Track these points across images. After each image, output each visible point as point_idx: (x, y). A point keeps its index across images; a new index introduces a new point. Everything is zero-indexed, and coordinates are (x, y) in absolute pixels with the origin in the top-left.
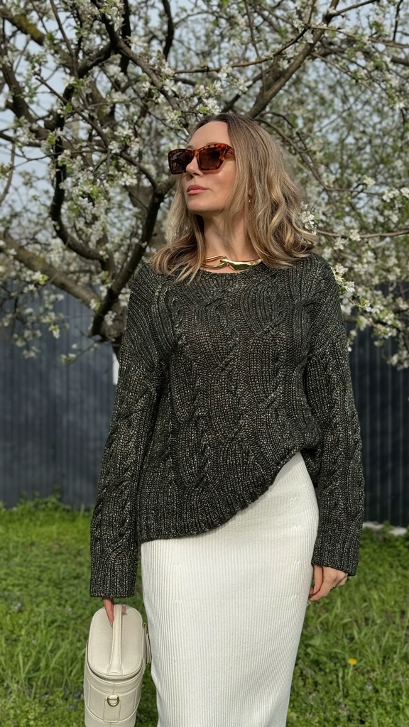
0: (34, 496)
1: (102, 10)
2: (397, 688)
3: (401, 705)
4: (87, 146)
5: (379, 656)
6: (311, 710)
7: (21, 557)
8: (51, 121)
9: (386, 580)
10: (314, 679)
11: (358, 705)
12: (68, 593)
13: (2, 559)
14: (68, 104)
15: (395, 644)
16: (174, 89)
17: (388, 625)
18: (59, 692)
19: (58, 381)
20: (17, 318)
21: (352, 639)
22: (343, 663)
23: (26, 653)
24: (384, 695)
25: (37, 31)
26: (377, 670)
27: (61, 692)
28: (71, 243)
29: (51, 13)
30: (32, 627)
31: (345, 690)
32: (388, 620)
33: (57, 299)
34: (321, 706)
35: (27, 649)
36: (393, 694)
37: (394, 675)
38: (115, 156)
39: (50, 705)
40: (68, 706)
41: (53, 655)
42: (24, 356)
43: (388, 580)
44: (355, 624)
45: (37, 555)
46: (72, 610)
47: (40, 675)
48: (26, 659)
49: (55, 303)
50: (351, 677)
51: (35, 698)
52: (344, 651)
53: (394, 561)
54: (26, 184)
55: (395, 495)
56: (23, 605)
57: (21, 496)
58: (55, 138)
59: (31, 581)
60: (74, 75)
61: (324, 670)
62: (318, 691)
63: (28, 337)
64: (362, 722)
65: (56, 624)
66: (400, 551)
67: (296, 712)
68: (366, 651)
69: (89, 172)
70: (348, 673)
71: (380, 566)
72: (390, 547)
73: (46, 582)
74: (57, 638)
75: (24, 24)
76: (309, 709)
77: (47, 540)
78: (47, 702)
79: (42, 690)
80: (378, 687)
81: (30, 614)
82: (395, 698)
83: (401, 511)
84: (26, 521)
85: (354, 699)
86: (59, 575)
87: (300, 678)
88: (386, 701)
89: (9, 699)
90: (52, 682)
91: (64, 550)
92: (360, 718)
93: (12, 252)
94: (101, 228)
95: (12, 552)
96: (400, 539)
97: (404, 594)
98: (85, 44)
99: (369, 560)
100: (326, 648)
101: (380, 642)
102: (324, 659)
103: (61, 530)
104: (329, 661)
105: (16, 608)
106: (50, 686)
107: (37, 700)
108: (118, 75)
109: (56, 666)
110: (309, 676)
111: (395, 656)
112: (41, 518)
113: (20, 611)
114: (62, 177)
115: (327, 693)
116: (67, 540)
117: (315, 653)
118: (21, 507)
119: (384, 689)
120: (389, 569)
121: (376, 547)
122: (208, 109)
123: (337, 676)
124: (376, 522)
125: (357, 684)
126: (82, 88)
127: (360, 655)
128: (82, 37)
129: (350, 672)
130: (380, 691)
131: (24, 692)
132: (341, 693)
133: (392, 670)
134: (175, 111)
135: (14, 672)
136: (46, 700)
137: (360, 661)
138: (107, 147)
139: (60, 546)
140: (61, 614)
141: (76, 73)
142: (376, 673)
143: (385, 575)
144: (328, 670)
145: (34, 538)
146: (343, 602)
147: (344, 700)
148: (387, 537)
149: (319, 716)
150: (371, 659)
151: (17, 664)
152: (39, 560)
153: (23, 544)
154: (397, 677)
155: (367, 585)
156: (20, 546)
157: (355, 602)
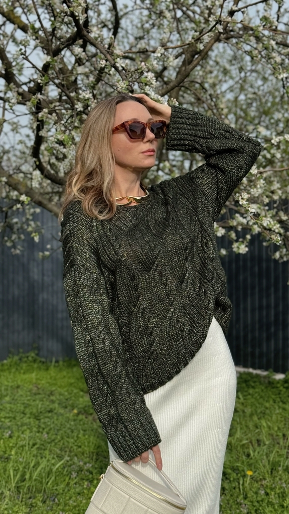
0: (19, 352)
1: (71, 9)
2: (282, 492)
3: (285, 505)
4: (59, 105)
5: (268, 468)
7: (10, 397)
8: (33, 87)
9: (271, 412)
11: (254, 504)
12: (45, 423)
14: (46, 76)
15: (280, 459)
16: (123, 65)
17: (274, 446)
18: (40, 497)
19: (36, 270)
20: (7, 226)
21: (248, 455)
22: (243, 473)
23: (15, 467)
24: (273, 497)
25: (21, 22)
26: (267, 478)
27: (41, 497)
28: (47, 174)
29: (33, 10)
30: (19, 448)
31: (245, 494)
32: (274, 441)
33: (35, 212)
34: (228, 505)
35: (16, 464)
36: (279, 497)
37: (279, 482)
38: (79, 113)
39: (33, 506)
40: (46, 507)
41: (34, 469)
42: (12, 253)
43: (273, 412)
44: (250, 444)
45: (21, 396)
46: (48, 436)
47: (26, 484)
48: (15, 472)
49: (34, 214)
50: (249, 484)
51: (22, 501)
52: (244, 465)
53: (277, 398)
54: (13, 130)
55: (277, 351)
56: (12, 432)
57: (9, 352)
58: (36, 100)
59: (18, 415)
60: (50, 55)
61: (229, 479)
62: (225, 495)
63: (15, 239)
65: (36, 447)
66: (281, 391)
68: (259, 465)
69: (61, 125)
70: (246, 481)
71: (267, 401)
72: (273, 388)
73: (28, 415)
74: (37, 456)
75: (12, 16)
77: (28, 383)
78: (31, 504)
79: (27, 496)
80: (268, 491)
81: (17, 439)
82: (281, 499)
83: (281, 363)
84: (13, 370)
85: (252, 500)
86: (37, 410)
88: (274, 501)
89: (4, 502)
90: (34, 490)
91: (41, 392)
93: (4, 179)
94: (69, 164)
95: (4, 393)
96: (281, 382)
97: (284, 422)
98: (58, 32)
99: (258, 397)
100: (230, 463)
101: (269, 458)
102: (229, 471)
103: (38, 377)
104: (232, 472)
105: (8, 435)
106: (33, 493)
107: (23, 503)
108: (81, 54)
109: (37, 478)
111: (280, 468)
112: (24, 368)
113: (10, 437)
114: (41, 127)
115: (231, 495)
116: (43, 384)
118: (9, 360)
119: (273, 493)
120: (273, 404)
121: (263, 388)
122: (148, 79)
123: (239, 484)
124: (263, 370)
125: (253, 490)
126: (56, 64)
127: (254, 468)
128: (56, 27)
129: (248, 480)
130: (270, 494)
131: (14, 497)
132: (242, 496)
133: (277, 479)
134: (124, 81)
135: (6, 482)
136: (30, 503)
137: (255, 472)
138: (74, 106)
139: (38, 389)
140: (39, 439)
141: (51, 53)
142: (266, 481)
143: (270, 408)
144: (232, 479)
145: (19, 383)
146: (241, 429)
147: (244, 501)
148: (271, 380)
150: (262, 471)
151: (9, 476)
152: (23, 399)
153: (11, 387)
154: (282, 484)
155: (258, 416)
156: (9, 388)
157: (249, 429)
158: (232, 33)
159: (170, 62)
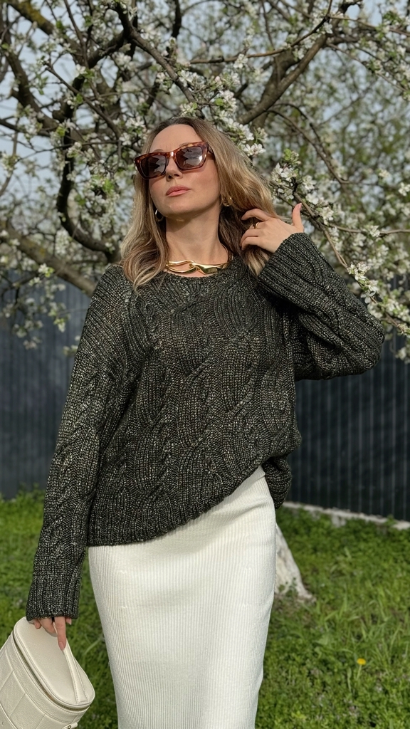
0: (33, 488)
2: (407, 689)
4: (97, 137)
5: (388, 654)
6: (321, 711)
7: (21, 550)
8: (59, 111)
9: (391, 576)
10: (322, 679)
11: (368, 706)
13: (2, 553)
14: (78, 95)
15: (404, 643)
16: (190, 81)
17: (395, 623)
19: (58, 371)
20: (19, 309)
21: (359, 637)
22: (351, 662)
24: (394, 696)
25: (42, 17)
26: (386, 670)
28: (77, 235)
31: (354, 691)
32: (395, 618)
33: (58, 289)
34: (330, 707)
36: (403, 696)
37: (404, 675)
38: (125, 148)
42: (24, 347)
43: (393, 575)
44: (362, 621)
49: (56, 293)
50: (360, 677)
52: (352, 650)
53: (399, 555)
54: (27, 172)
55: (399, 489)
57: (20, 487)
58: (65, 130)
60: (84, 66)
61: (332, 670)
62: (327, 692)
63: (29, 327)
64: (373, 725)
66: (404, 546)
67: (305, 714)
68: (375, 650)
69: (100, 165)
70: (357, 674)
71: (385, 560)
72: (394, 541)
75: (28, 10)
76: (318, 710)
80: (388, 688)
82: (406, 699)
83: (405, 506)
84: (25, 513)
85: (364, 700)
87: (308, 678)
88: (396, 702)
92: (370, 721)
93: (15, 242)
94: (109, 221)
95: (13, 545)
96: (405, 534)
98: (96, 33)
99: (373, 555)
100: (334, 647)
101: (389, 641)
102: (333, 659)
104: (337, 661)
105: (18, 604)
108: (128, 64)
110: (317, 676)
111: (404, 656)
114: (70, 168)
115: (335, 693)
117: (323, 652)
118: (20, 499)
119: (394, 691)
120: (394, 564)
121: (379, 541)
122: (225, 101)
123: (346, 677)
124: (379, 516)
125: (366, 685)
126: (93, 78)
127: (368, 654)
128: (93, 25)
129: (359, 672)
130: (390, 692)
132: (350, 695)
133: (401, 671)
134: (191, 103)
137: (369, 660)
138: (118, 138)
141: (86, 63)
142: (385, 673)
143: (390, 570)
144: (336, 670)
145: (34, 531)
146: (349, 599)
147: (353, 702)
148: (390, 530)
149: (329, 718)
150: (379, 659)
153: (23, 536)
154: (407, 677)
155: (372, 581)
156: (20, 539)
157: (360, 599)
158: (343, 36)
159: (256, 76)
